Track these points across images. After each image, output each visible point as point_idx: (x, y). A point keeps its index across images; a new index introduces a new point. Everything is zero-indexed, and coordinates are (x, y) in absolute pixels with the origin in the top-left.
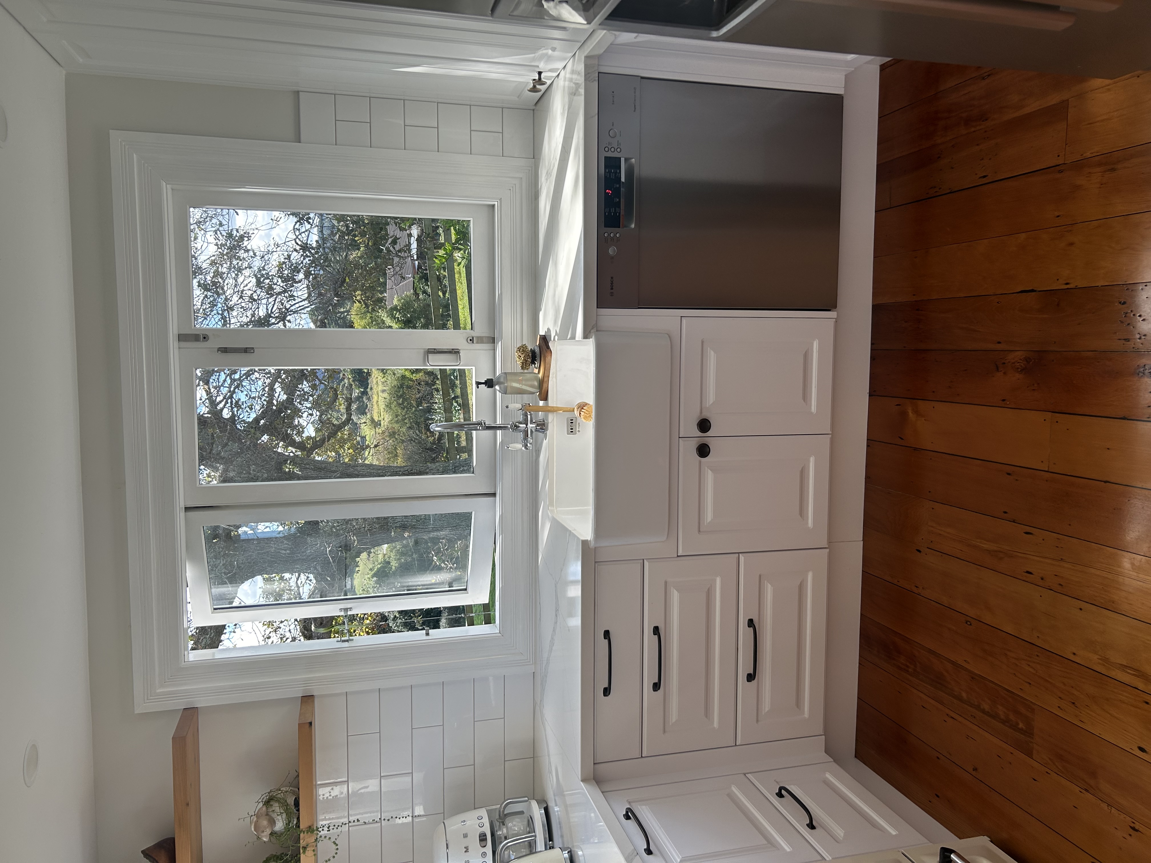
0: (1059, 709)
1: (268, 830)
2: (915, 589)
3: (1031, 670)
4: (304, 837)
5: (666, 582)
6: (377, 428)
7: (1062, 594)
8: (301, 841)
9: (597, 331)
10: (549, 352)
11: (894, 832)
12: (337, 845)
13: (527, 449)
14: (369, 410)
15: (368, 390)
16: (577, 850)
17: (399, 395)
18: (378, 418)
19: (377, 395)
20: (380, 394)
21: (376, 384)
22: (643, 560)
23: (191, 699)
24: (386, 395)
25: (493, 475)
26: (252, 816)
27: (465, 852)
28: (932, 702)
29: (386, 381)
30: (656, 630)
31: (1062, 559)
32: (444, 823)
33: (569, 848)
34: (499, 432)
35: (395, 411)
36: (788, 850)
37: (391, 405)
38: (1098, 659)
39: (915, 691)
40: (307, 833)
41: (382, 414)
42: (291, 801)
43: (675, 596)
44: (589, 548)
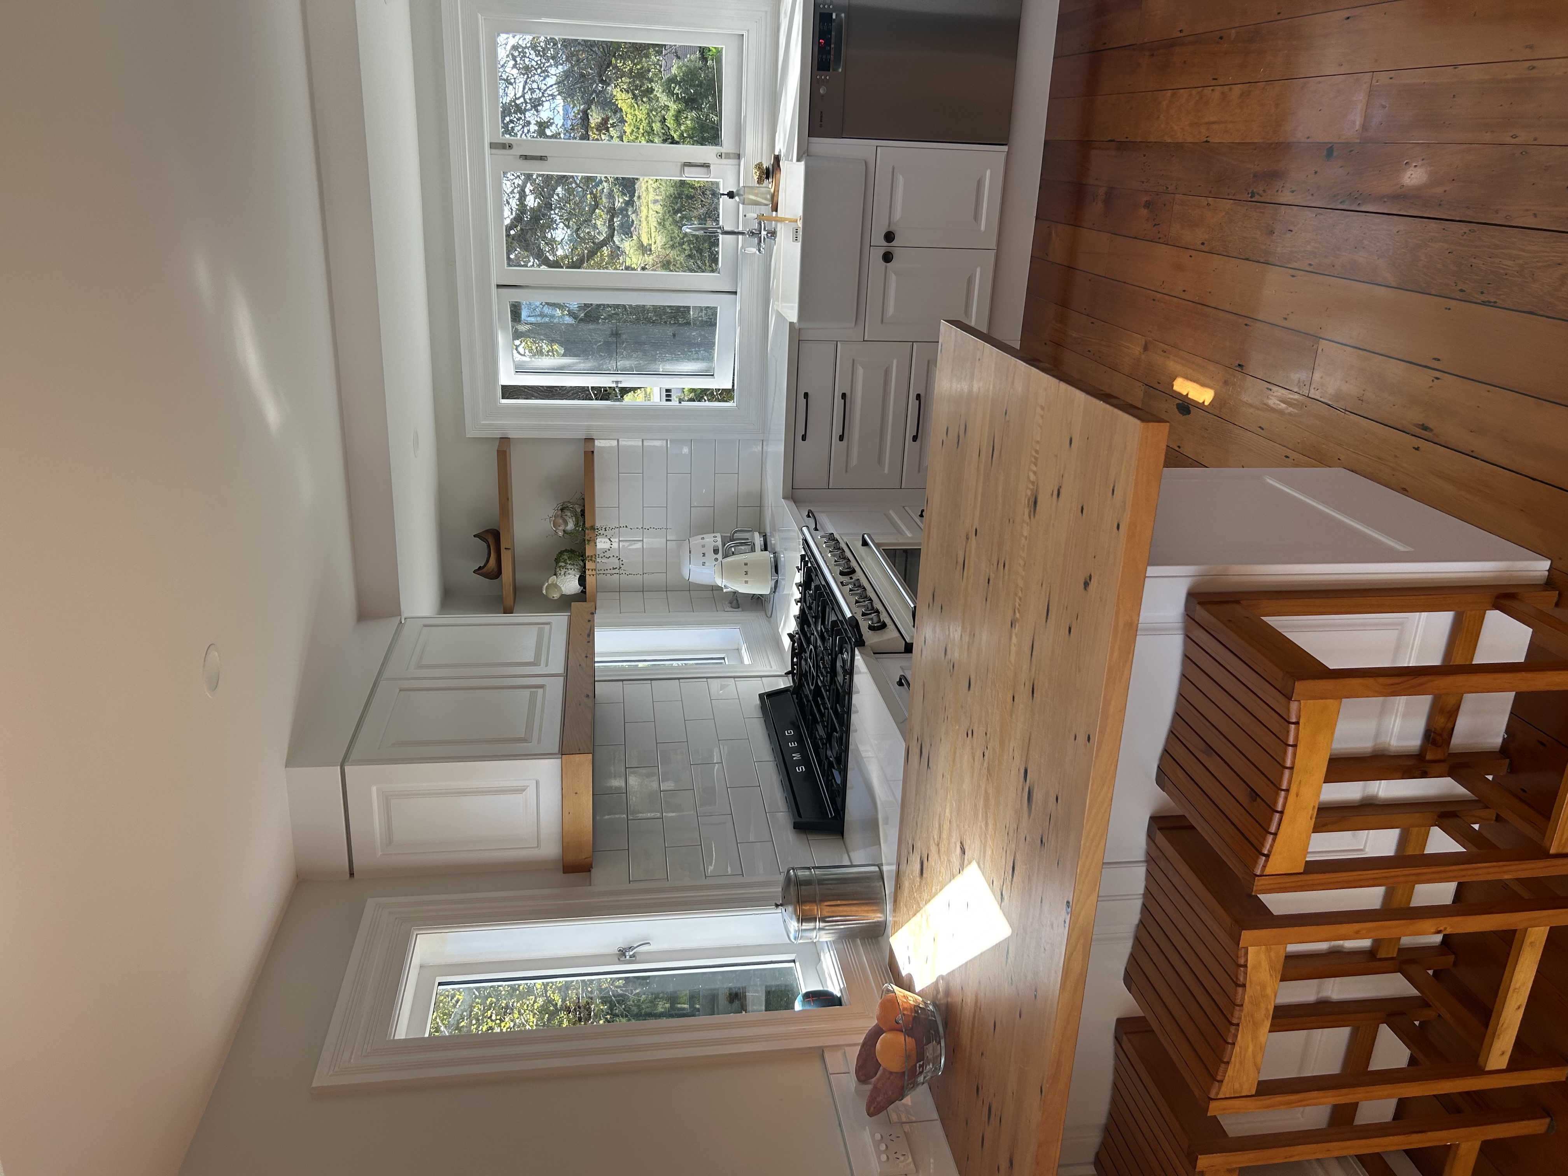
1: (562, 528)
4: (588, 534)
5: (854, 360)
6: (646, 255)
8: (586, 537)
9: (808, 155)
10: (779, 170)
13: (760, 253)
14: (635, 228)
15: (635, 199)
17: (676, 208)
18: (647, 241)
19: (646, 207)
20: (651, 205)
21: (645, 191)
22: (837, 341)
23: (505, 431)
24: (658, 207)
25: (735, 276)
26: (551, 518)
27: (703, 556)
29: (659, 188)
30: (844, 396)
32: (689, 540)
34: (740, 237)
35: (671, 232)
37: (666, 223)
40: (590, 531)
41: (653, 236)
42: (579, 509)
43: (860, 371)
44: (795, 328)
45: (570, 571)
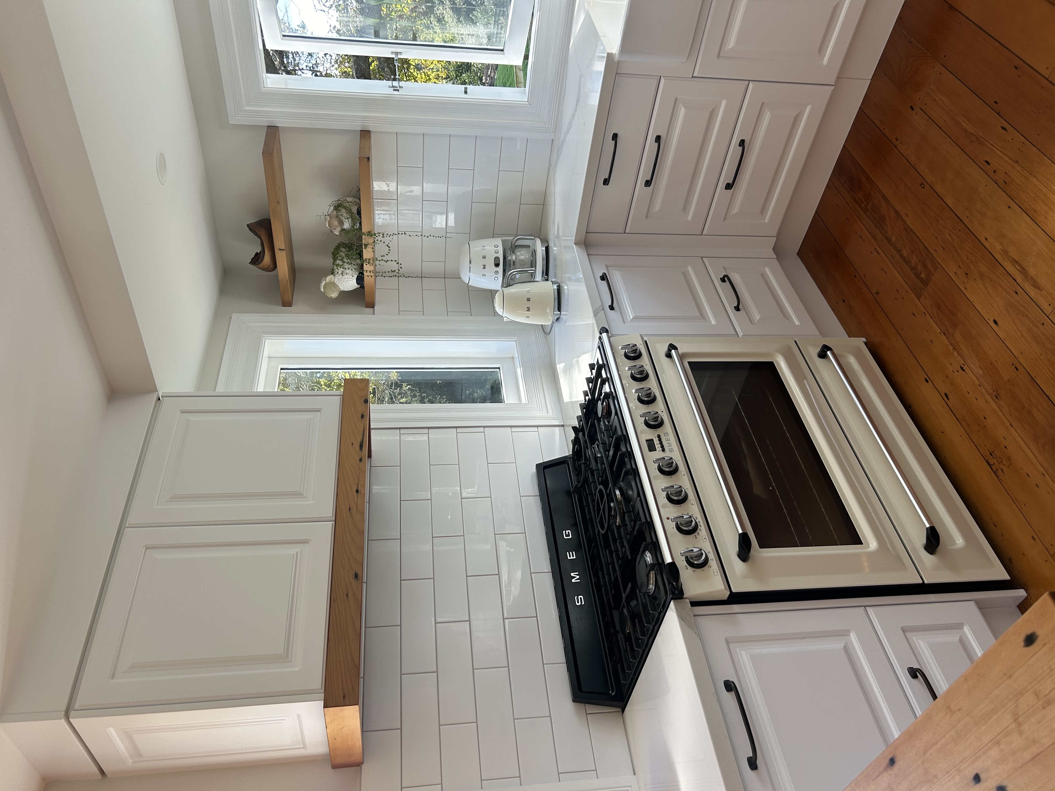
0: (954, 274)
1: (338, 228)
2: (894, 141)
3: (950, 239)
4: (365, 238)
5: (676, 99)
7: (1003, 190)
8: (363, 241)
11: (797, 323)
12: (389, 247)
16: (564, 285)
22: (661, 76)
23: (273, 119)
26: (326, 215)
27: (483, 268)
28: (869, 235)
30: (658, 139)
31: (1017, 161)
32: (469, 243)
33: (558, 283)
36: (713, 323)
38: (1001, 250)
39: (859, 222)
40: (367, 236)
42: (354, 210)
43: (682, 112)
44: (613, 61)
45: (347, 271)
